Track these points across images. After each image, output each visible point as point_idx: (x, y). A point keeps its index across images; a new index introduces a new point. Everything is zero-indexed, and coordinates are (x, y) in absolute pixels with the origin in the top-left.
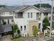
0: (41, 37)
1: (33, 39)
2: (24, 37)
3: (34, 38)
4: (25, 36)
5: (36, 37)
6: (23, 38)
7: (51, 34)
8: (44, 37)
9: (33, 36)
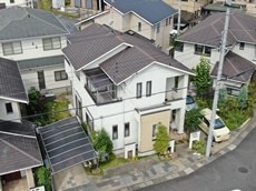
0: (179, 156)
1: (154, 167)
2: (123, 159)
3: (156, 163)
4: (126, 157)
5: (162, 158)
6: (122, 164)
7: (214, 141)
8: (187, 156)
9: (152, 155)
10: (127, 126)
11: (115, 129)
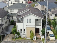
0: (37, 41)
1: (28, 42)
6: (21, 39)
9: (30, 39)
10: (24, 30)
11: (21, 30)
